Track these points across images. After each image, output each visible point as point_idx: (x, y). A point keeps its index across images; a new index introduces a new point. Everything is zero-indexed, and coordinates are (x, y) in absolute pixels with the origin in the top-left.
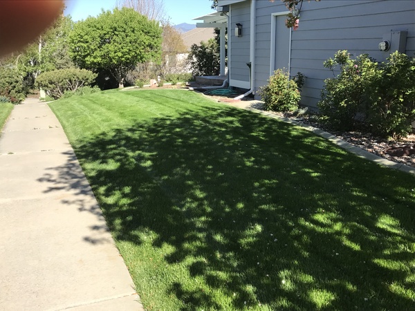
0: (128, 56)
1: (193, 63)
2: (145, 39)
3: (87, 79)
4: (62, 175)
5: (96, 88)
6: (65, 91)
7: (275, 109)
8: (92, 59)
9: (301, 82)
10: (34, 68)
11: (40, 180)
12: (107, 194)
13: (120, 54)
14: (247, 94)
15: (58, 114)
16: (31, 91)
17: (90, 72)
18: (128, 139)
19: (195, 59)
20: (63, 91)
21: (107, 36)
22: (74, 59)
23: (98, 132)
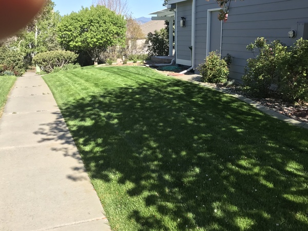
0: (101, 41)
1: (149, 47)
2: (114, 29)
3: (71, 58)
4: (52, 130)
5: (77, 65)
6: (55, 67)
7: (210, 81)
8: (75, 43)
9: (230, 61)
10: (32, 50)
11: (36, 133)
12: (85, 144)
13: (95, 40)
14: (189, 70)
15: (50, 84)
16: (30, 67)
17: (73, 53)
18: (100, 103)
19: (151, 44)
20: (53, 67)
21: (86, 27)
22: (61, 44)
23: (78, 97)
